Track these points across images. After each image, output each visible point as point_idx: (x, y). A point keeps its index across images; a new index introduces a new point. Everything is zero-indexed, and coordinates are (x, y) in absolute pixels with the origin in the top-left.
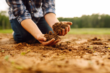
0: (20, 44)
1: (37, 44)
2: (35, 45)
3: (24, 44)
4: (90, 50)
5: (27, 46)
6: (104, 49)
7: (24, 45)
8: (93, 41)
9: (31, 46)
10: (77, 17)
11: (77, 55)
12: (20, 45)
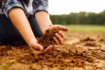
0: (4, 47)
1: (24, 46)
2: (23, 48)
3: (8, 47)
4: (89, 57)
5: (11, 50)
6: (103, 55)
7: (9, 49)
8: (85, 42)
9: (17, 49)
10: (65, 15)
11: (75, 66)
12: (3, 49)
